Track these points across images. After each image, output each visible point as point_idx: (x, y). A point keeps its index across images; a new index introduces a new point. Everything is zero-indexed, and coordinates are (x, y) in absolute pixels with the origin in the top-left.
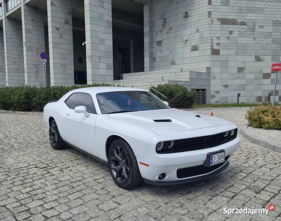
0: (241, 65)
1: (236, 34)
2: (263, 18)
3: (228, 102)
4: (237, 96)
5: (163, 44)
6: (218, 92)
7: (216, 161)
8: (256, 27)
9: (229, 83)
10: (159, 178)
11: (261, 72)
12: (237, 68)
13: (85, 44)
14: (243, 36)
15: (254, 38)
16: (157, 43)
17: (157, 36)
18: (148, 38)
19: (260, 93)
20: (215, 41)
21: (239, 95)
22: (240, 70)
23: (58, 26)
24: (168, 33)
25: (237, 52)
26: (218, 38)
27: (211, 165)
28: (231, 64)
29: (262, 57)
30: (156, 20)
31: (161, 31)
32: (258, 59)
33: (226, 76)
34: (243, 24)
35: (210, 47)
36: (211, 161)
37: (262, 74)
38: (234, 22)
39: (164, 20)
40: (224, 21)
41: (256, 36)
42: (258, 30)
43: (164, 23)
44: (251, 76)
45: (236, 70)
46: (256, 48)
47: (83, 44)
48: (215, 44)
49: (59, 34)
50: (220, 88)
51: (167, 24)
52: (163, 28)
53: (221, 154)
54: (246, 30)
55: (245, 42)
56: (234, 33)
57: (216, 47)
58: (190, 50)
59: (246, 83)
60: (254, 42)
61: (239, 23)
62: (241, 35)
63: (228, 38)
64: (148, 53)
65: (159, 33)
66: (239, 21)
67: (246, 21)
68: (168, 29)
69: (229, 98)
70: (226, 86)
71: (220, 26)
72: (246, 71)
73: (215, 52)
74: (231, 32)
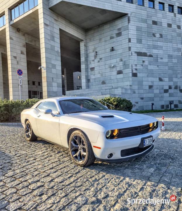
0: (151, 84)
1: (146, 63)
2: (162, 53)
3: (143, 109)
4: (152, 105)
5: (95, 69)
6: (137, 103)
7: (147, 144)
8: (159, 59)
9: (144, 96)
10: (108, 157)
11: (163, 89)
12: (148, 86)
13: (41, 68)
14: (151, 64)
15: (158, 66)
16: (90, 69)
17: (90, 64)
18: (84, 65)
19: (163, 103)
20: (134, 67)
21: (153, 104)
22: (151, 87)
23: (15, 55)
24: (99, 62)
25: (148, 75)
26: (136, 65)
27: (144, 146)
28: (144, 83)
29: (163, 79)
30: (90, 53)
31: (93, 60)
32: (161, 80)
33: (142, 91)
34: (151, 56)
35: (131, 71)
36: (144, 144)
38: (145, 55)
39: (95, 53)
40: (139, 54)
41: (159, 65)
42: (159, 60)
43: (96, 55)
44: (157, 91)
45: (147, 88)
46: (159, 72)
47: (39, 68)
48: (134, 70)
49: (16, 61)
50: (139, 100)
51: (98, 56)
52: (95, 58)
53: (150, 139)
54: (152, 60)
55: (152, 68)
57: (135, 72)
58: (116, 74)
59: (154, 96)
60: (158, 68)
61: (148, 55)
63: (142, 65)
64: (85, 76)
65: (92, 62)
66: (148, 54)
67: (152, 54)
68: (99, 59)
69: (144, 107)
70: (142, 98)
71: (136, 57)
72: (154, 87)
73: (135, 75)
74: (143, 61)
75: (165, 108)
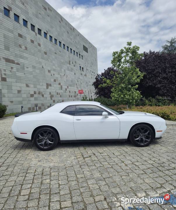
0: (19, 89)
1: (14, 70)
2: (28, 63)
3: (13, 112)
6: (7, 106)
8: (25, 67)
9: (14, 99)
12: (17, 90)
15: (25, 74)
19: (30, 106)
20: (3, 72)
21: (22, 107)
22: (19, 92)
25: (16, 81)
26: (5, 70)
28: (13, 88)
29: (29, 85)
32: (27, 86)
33: (11, 95)
34: (18, 64)
35: (0, 76)
37: (30, 94)
38: (13, 62)
40: (8, 60)
41: (25, 72)
42: (26, 69)
44: (24, 96)
45: (16, 92)
46: (26, 79)
48: (3, 74)
54: (20, 68)
55: (20, 75)
56: (14, 68)
57: (4, 76)
59: (23, 100)
60: (24, 76)
62: (18, 70)
63: (11, 71)
66: (16, 62)
67: (19, 63)
69: (14, 109)
70: (12, 102)
71: (5, 62)
72: (22, 92)
73: (4, 79)
74: (12, 68)
75: (32, 110)
